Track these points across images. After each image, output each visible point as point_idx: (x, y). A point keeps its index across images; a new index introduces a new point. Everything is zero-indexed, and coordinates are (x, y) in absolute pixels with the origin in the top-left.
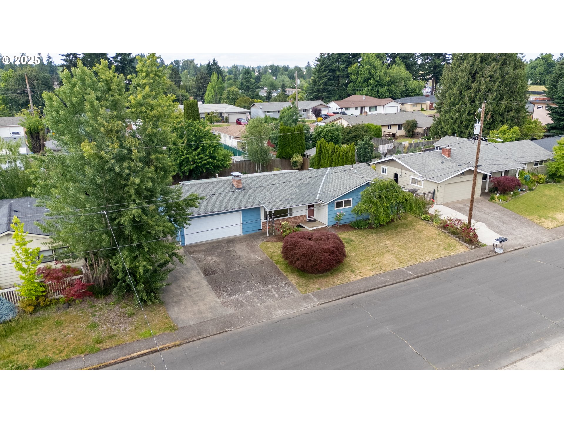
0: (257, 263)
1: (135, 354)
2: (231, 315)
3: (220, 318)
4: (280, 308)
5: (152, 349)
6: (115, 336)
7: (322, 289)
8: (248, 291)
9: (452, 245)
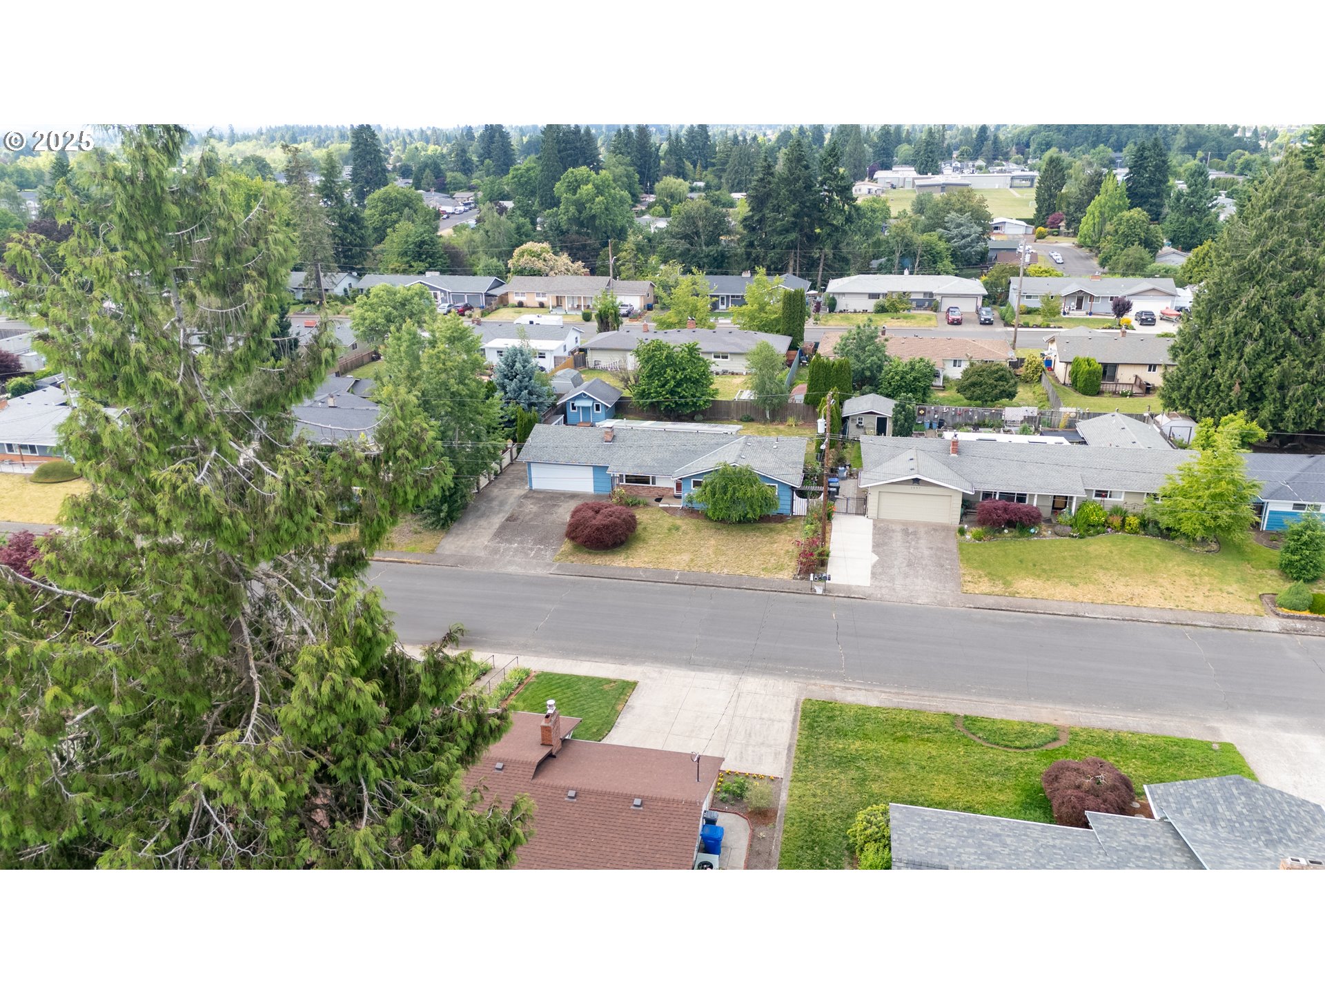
2: (479, 557)
3: (468, 556)
4: (518, 565)
7: (574, 563)
8: (516, 544)
9: (780, 568)
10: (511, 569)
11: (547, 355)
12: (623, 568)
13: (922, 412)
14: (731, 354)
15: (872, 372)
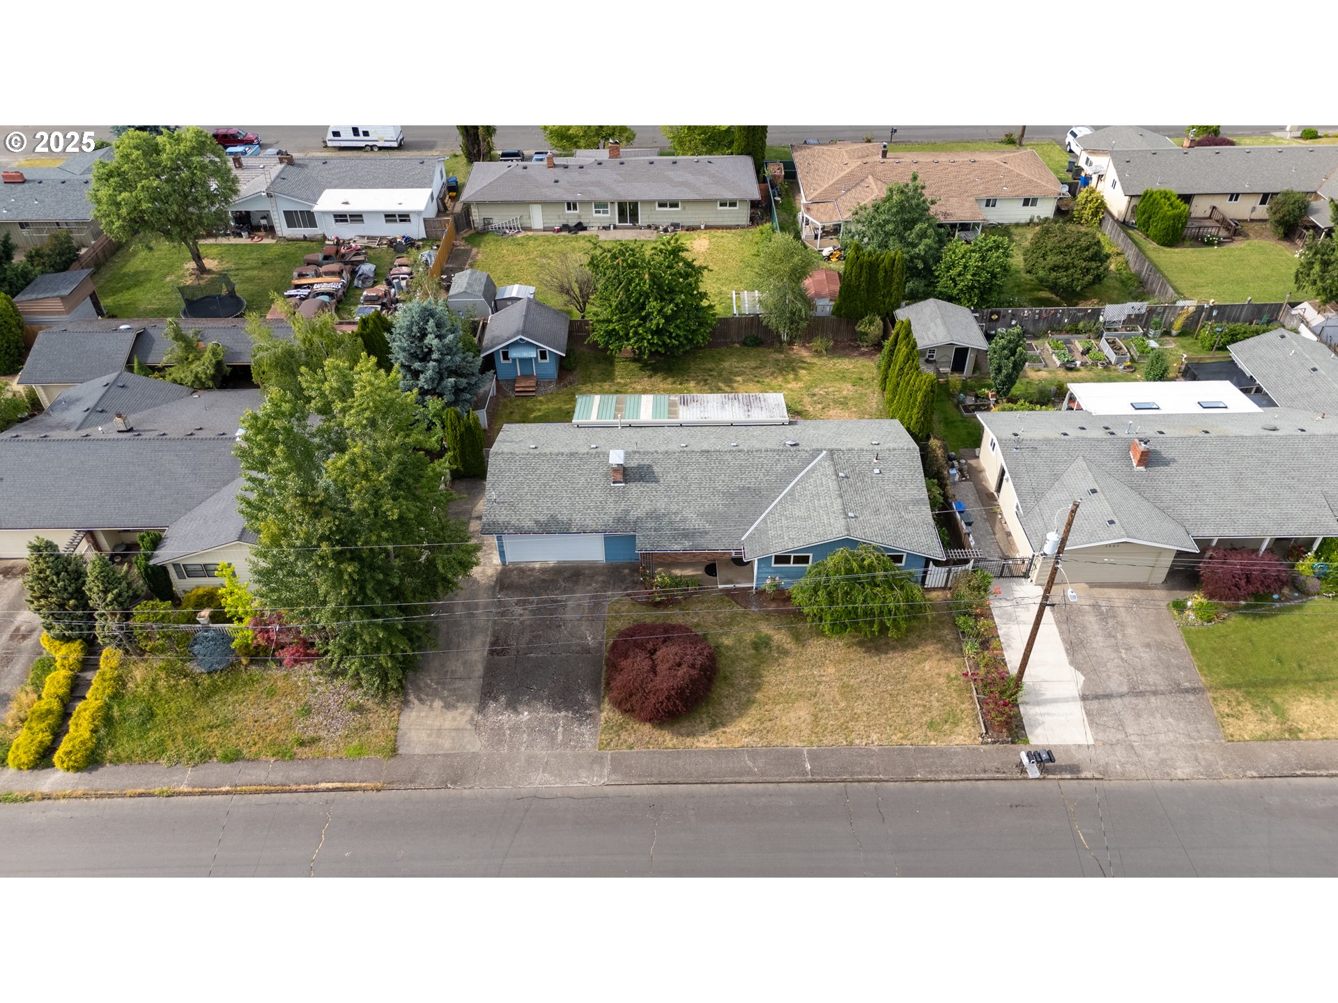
0: (578, 648)
1: (323, 785)
2: (475, 756)
3: (455, 755)
4: (546, 767)
5: (346, 785)
6: (319, 739)
7: (636, 749)
8: (526, 713)
9: (953, 720)
10: (540, 781)
11: (412, 217)
12: (717, 753)
13: (994, 317)
14: (684, 201)
15: (925, 263)
